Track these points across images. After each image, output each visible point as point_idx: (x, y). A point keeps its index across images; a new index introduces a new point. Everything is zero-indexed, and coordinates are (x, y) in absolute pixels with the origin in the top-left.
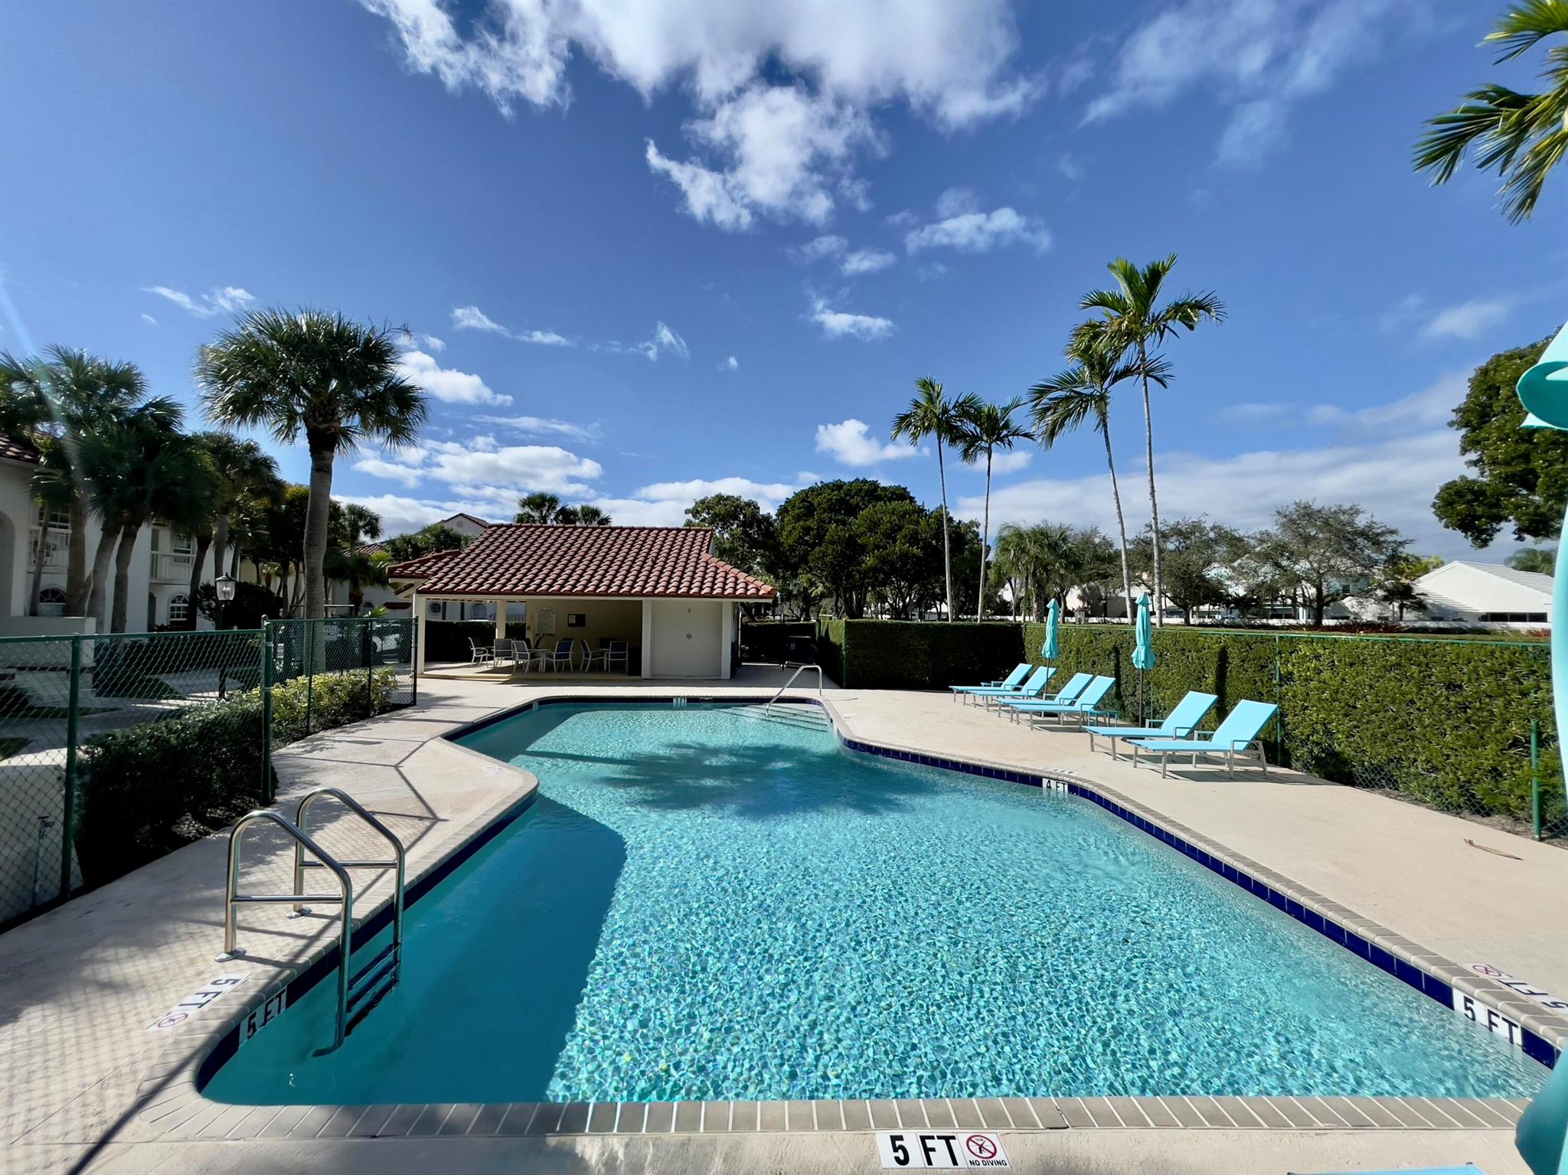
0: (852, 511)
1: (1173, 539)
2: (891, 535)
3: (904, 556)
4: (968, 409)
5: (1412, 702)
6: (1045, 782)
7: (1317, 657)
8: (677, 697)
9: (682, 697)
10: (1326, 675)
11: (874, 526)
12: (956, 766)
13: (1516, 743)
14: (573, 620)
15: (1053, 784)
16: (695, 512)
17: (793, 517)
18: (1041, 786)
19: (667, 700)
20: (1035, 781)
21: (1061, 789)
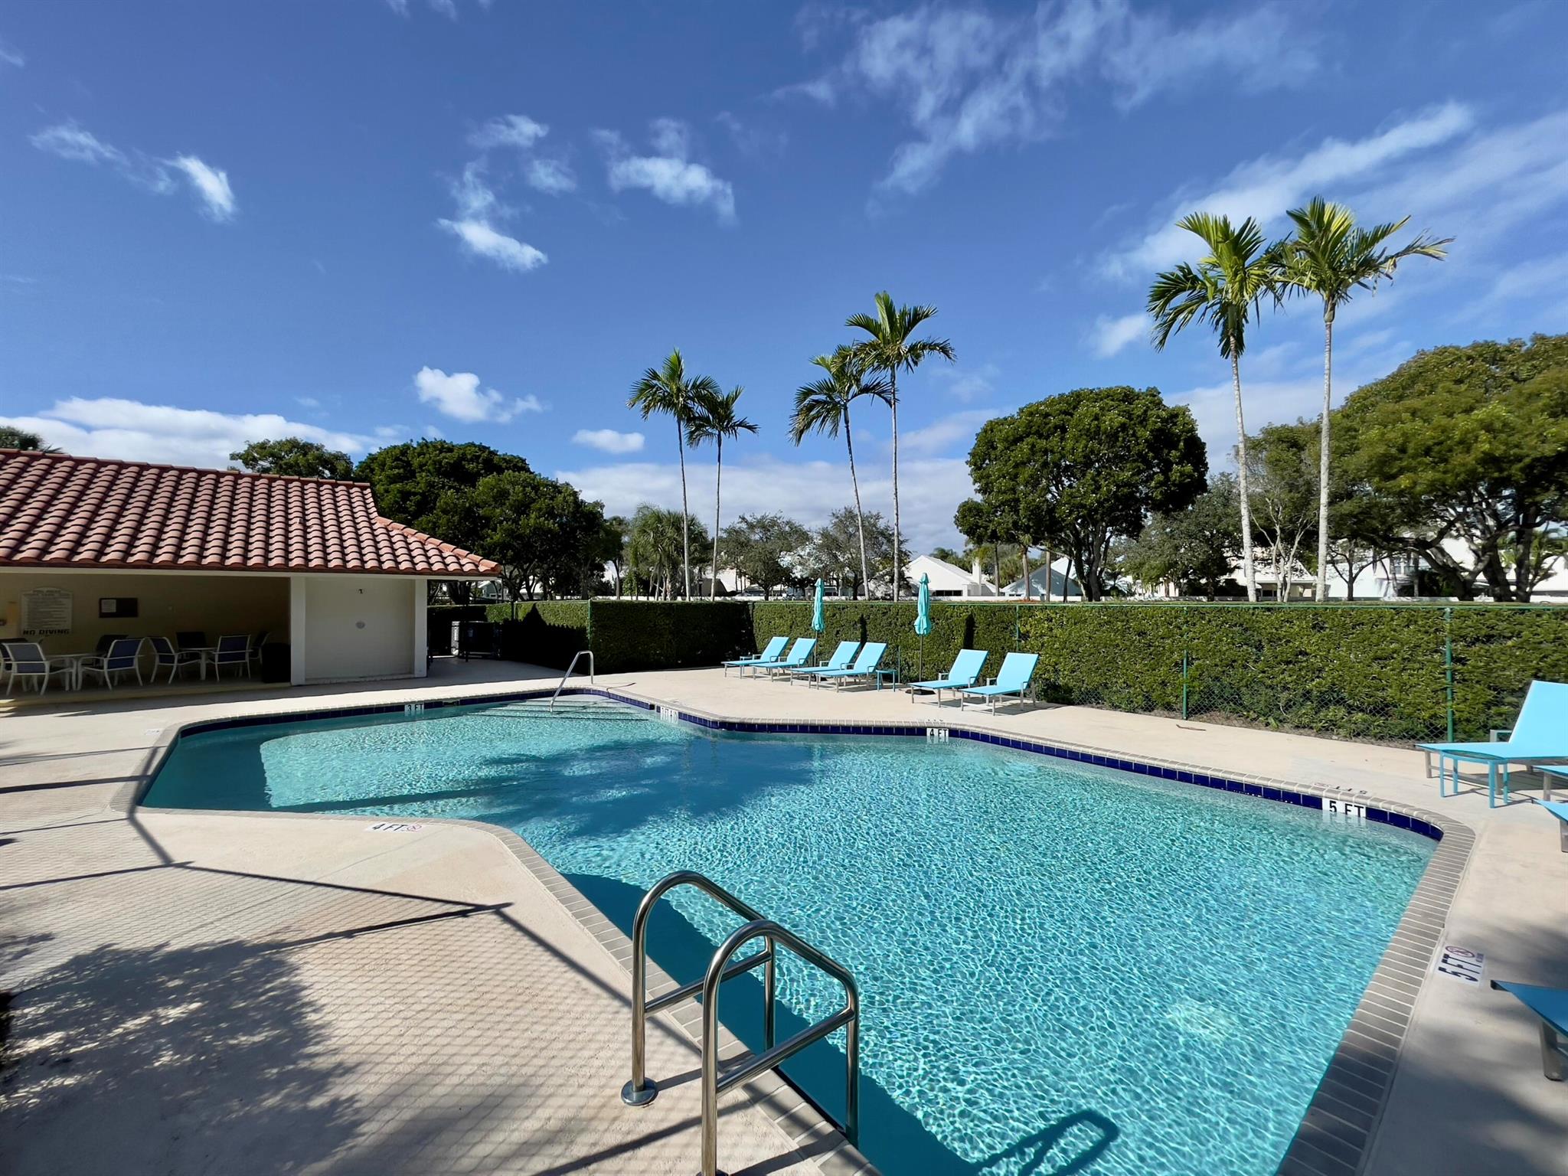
0: (471, 479)
1: (757, 530)
2: (522, 508)
3: (538, 531)
4: (703, 392)
5: (1118, 645)
6: (929, 731)
7: (1050, 620)
8: (409, 704)
9: (416, 703)
10: (1057, 632)
11: (501, 496)
12: (846, 730)
13: (1177, 664)
14: (112, 608)
15: (936, 731)
16: (248, 459)
17: (388, 477)
18: (925, 734)
19: (398, 708)
20: (921, 731)
21: (942, 735)
